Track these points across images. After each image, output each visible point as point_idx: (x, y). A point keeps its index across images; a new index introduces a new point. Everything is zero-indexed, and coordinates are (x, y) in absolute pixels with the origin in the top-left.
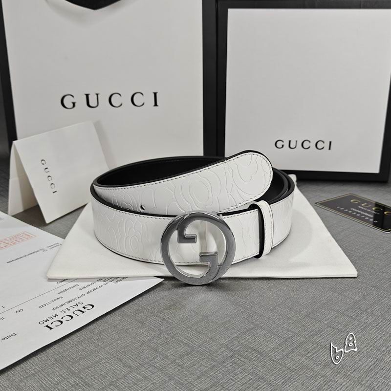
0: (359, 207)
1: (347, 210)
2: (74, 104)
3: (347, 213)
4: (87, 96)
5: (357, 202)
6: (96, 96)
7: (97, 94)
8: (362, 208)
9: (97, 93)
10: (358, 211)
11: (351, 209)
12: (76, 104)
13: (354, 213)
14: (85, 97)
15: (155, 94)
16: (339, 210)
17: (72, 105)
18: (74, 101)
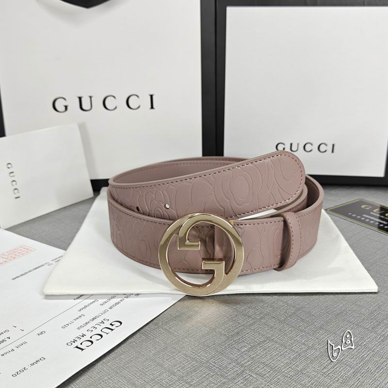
0: (372, 213)
1: (359, 217)
2: (66, 107)
3: (360, 220)
4: (80, 98)
5: (368, 208)
6: (89, 98)
7: (91, 97)
8: (374, 214)
9: (90, 95)
10: (371, 217)
11: (364, 215)
12: (68, 108)
13: (368, 220)
14: (78, 100)
15: (151, 96)
16: (350, 217)
17: (64, 109)
18: (66, 104)
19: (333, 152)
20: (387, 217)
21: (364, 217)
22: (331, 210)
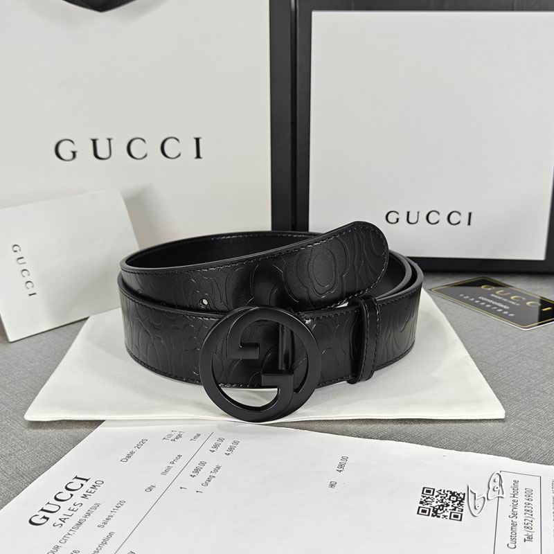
19: (469, 224)
20: (511, 300)
21: (479, 300)
22: (437, 291)
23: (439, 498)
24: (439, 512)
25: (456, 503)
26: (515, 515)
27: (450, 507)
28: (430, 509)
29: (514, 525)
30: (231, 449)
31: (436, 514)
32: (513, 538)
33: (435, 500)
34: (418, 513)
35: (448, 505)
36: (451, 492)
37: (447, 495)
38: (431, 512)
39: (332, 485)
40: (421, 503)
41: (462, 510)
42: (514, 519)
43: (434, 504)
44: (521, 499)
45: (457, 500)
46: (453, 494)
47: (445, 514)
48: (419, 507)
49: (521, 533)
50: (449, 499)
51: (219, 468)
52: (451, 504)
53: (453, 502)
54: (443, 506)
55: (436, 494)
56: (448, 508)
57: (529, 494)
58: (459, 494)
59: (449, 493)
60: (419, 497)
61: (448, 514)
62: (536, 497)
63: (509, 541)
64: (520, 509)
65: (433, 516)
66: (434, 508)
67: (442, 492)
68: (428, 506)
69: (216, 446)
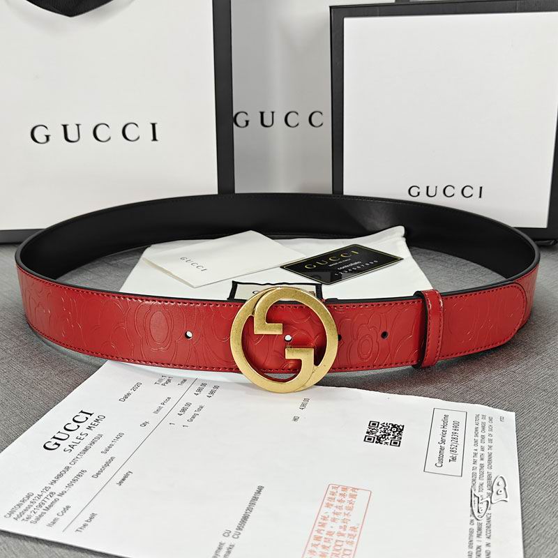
23: (382, 429)
24: (382, 439)
25: (396, 433)
26: (443, 441)
27: (391, 436)
28: (374, 438)
29: (442, 449)
30: (212, 392)
31: (379, 441)
32: (441, 459)
33: (379, 431)
34: (365, 440)
35: (389, 435)
36: (392, 425)
37: (389, 427)
38: (376, 440)
39: (295, 419)
40: (368, 433)
41: (401, 438)
42: (442, 445)
43: (378, 434)
44: (450, 429)
45: (397, 431)
46: (394, 426)
47: (387, 441)
48: (366, 436)
49: (447, 455)
50: (391, 430)
51: (202, 407)
52: (392, 433)
53: (394, 432)
54: (386, 435)
55: (380, 426)
56: (389, 437)
57: (456, 425)
58: (399, 426)
59: (391, 426)
60: (366, 428)
61: (389, 441)
62: (461, 428)
63: (437, 462)
64: (448, 438)
65: (376, 442)
66: (378, 437)
67: (385, 425)
68: (373, 435)
69: (199, 390)
